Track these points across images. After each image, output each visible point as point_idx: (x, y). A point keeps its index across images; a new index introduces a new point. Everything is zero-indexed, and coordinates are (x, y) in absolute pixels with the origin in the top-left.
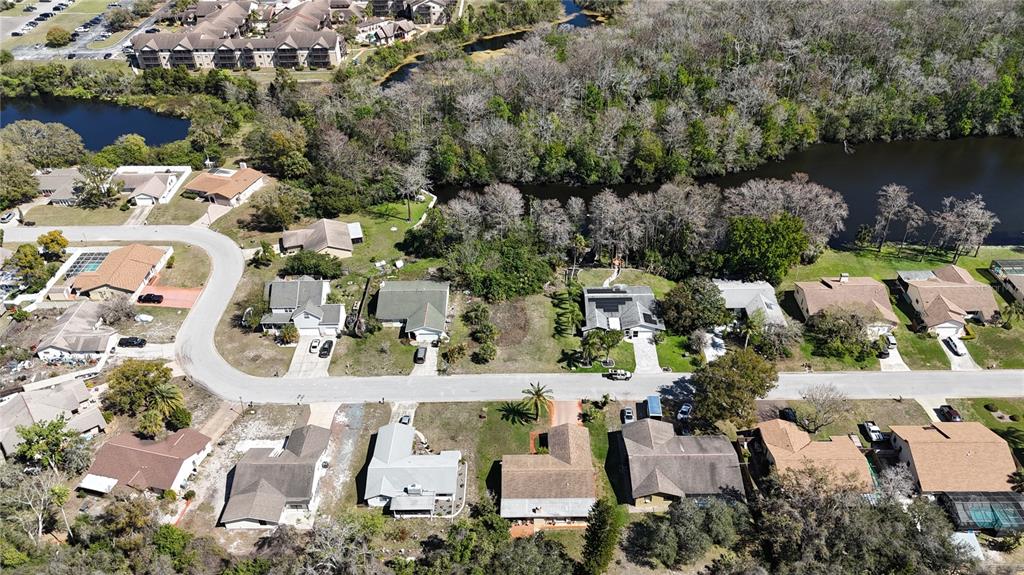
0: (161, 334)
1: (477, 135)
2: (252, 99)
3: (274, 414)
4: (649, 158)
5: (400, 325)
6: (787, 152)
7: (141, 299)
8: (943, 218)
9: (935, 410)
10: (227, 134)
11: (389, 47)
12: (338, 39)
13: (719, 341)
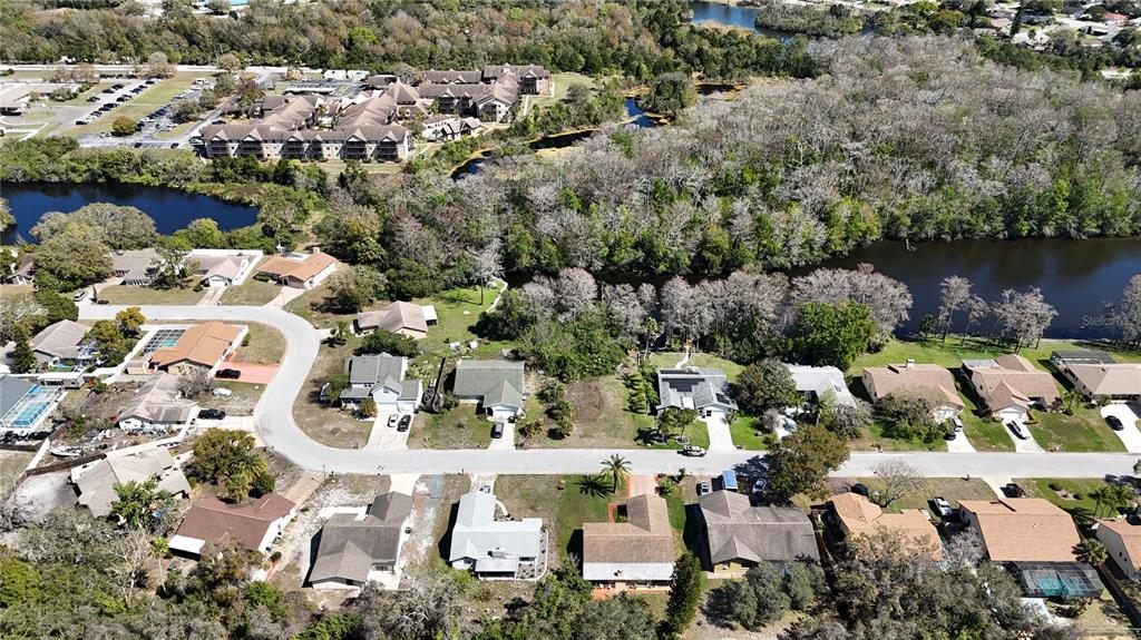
0: (239, 407)
1: (547, 225)
2: (321, 188)
3: (355, 483)
4: (716, 250)
5: (476, 402)
6: (851, 248)
7: (219, 374)
8: (1004, 310)
9: (1002, 489)
10: (298, 220)
11: (456, 143)
12: (407, 133)
13: (791, 422)
